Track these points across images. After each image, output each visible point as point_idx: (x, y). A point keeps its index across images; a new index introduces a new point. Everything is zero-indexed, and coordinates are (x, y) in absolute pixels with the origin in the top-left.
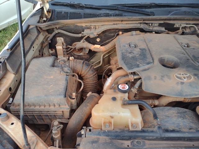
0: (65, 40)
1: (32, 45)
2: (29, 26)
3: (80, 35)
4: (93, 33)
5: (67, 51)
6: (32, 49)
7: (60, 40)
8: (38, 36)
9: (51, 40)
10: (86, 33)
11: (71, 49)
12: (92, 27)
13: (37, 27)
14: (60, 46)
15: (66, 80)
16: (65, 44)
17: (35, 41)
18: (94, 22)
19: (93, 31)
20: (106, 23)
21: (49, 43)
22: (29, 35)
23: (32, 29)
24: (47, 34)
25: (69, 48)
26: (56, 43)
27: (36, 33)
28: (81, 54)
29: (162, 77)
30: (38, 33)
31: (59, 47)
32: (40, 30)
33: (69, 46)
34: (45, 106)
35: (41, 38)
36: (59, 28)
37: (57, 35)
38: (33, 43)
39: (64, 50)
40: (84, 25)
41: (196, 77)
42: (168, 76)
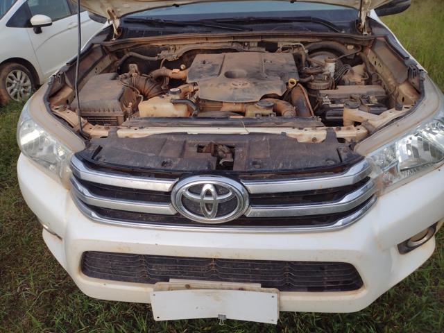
0: (139, 67)
1: (94, 66)
2: (93, 44)
3: (156, 58)
4: (172, 55)
7: (133, 67)
9: (122, 66)
10: (164, 55)
12: (171, 47)
13: (102, 46)
15: (124, 89)
16: (139, 71)
17: (98, 62)
19: (172, 52)
20: (188, 42)
21: (118, 69)
23: (96, 48)
24: (116, 59)
27: (101, 55)
30: (103, 54)
32: (106, 50)
35: (107, 61)
36: (131, 51)
37: (129, 60)
38: (96, 64)
40: (160, 44)
41: (253, 85)
42: (225, 84)
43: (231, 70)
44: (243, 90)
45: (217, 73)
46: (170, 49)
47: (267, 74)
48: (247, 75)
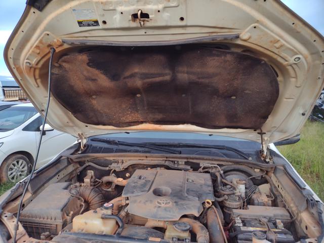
0: (94, 173)
1: (57, 173)
2: (61, 157)
3: (107, 168)
4: (119, 167)
5: (94, 185)
6: (57, 176)
7: (91, 173)
8: (67, 166)
9: (81, 172)
10: (114, 166)
11: (100, 182)
12: (120, 161)
13: (68, 158)
14: (88, 178)
15: (69, 199)
16: (94, 177)
17: (62, 170)
18: (121, 156)
19: (120, 164)
20: (132, 158)
21: (78, 175)
22: (59, 165)
23: (63, 159)
24: (79, 166)
25: (97, 181)
26: (86, 175)
27: (66, 164)
28: (110, 190)
29: (147, 201)
30: (68, 163)
31: (87, 180)
32: (70, 161)
33: (98, 180)
34: (44, 219)
35: (71, 168)
36: (90, 161)
37: (88, 168)
38: (60, 171)
39: (92, 183)
40: (111, 159)
41: (175, 204)
42: (151, 201)
43: (160, 187)
44: (165, 209)
45: (147, 189)
46: (118, 162)
47: (188, 194)
48: (171, 193)
